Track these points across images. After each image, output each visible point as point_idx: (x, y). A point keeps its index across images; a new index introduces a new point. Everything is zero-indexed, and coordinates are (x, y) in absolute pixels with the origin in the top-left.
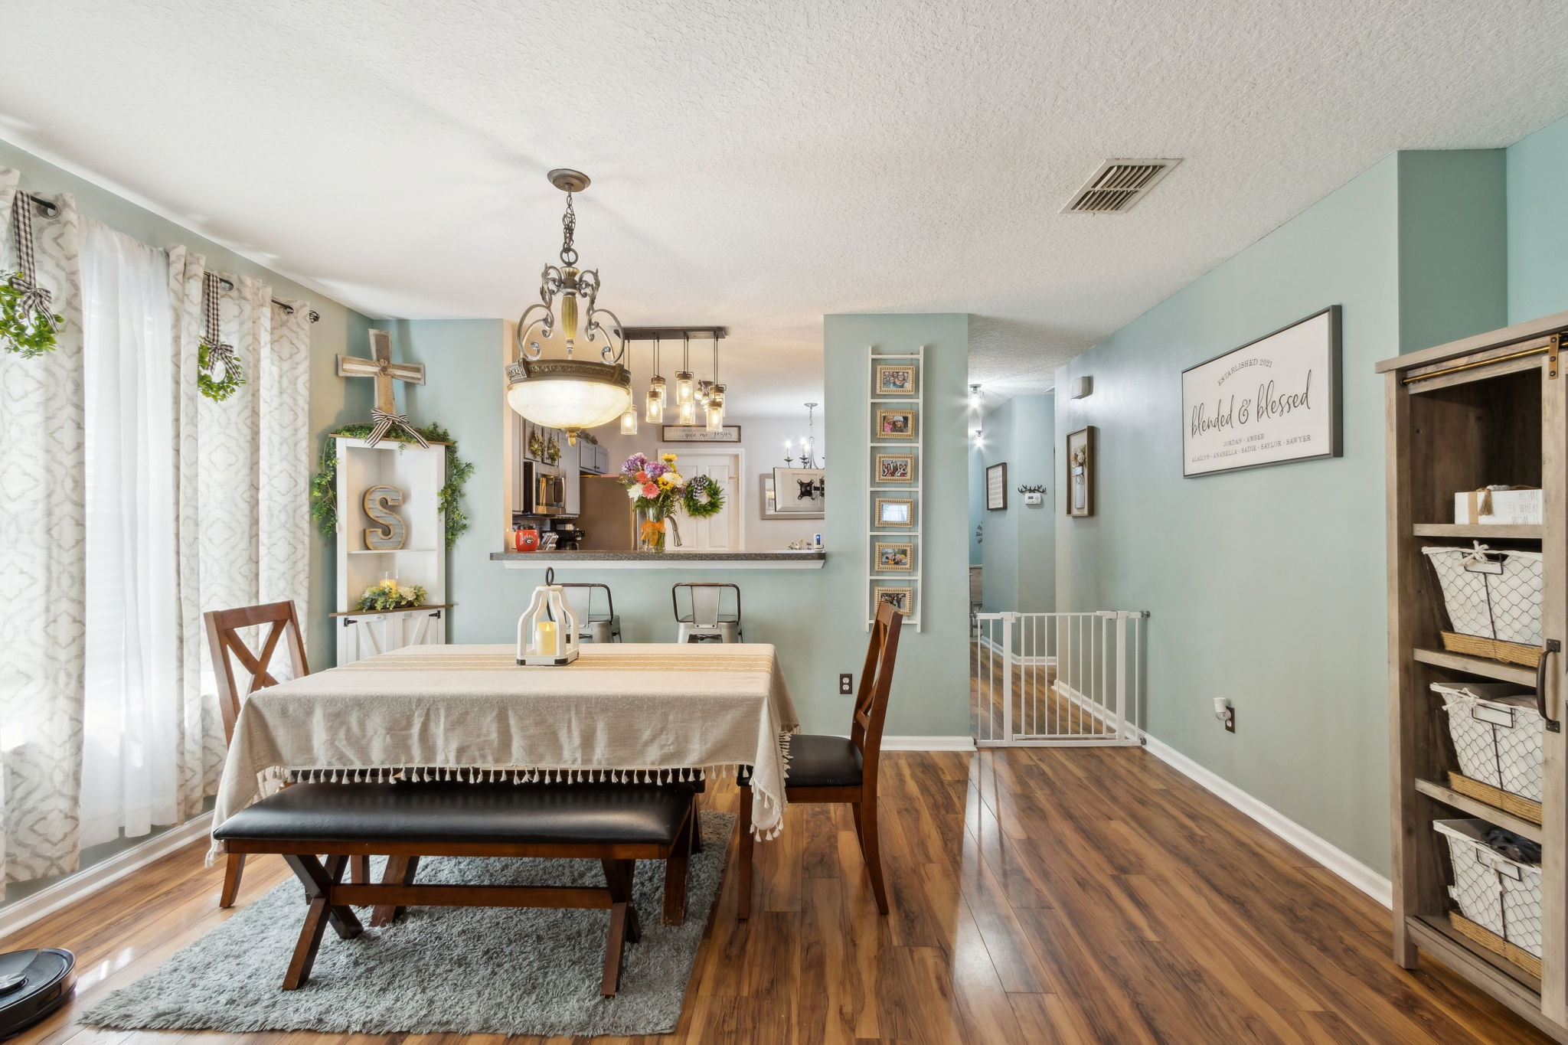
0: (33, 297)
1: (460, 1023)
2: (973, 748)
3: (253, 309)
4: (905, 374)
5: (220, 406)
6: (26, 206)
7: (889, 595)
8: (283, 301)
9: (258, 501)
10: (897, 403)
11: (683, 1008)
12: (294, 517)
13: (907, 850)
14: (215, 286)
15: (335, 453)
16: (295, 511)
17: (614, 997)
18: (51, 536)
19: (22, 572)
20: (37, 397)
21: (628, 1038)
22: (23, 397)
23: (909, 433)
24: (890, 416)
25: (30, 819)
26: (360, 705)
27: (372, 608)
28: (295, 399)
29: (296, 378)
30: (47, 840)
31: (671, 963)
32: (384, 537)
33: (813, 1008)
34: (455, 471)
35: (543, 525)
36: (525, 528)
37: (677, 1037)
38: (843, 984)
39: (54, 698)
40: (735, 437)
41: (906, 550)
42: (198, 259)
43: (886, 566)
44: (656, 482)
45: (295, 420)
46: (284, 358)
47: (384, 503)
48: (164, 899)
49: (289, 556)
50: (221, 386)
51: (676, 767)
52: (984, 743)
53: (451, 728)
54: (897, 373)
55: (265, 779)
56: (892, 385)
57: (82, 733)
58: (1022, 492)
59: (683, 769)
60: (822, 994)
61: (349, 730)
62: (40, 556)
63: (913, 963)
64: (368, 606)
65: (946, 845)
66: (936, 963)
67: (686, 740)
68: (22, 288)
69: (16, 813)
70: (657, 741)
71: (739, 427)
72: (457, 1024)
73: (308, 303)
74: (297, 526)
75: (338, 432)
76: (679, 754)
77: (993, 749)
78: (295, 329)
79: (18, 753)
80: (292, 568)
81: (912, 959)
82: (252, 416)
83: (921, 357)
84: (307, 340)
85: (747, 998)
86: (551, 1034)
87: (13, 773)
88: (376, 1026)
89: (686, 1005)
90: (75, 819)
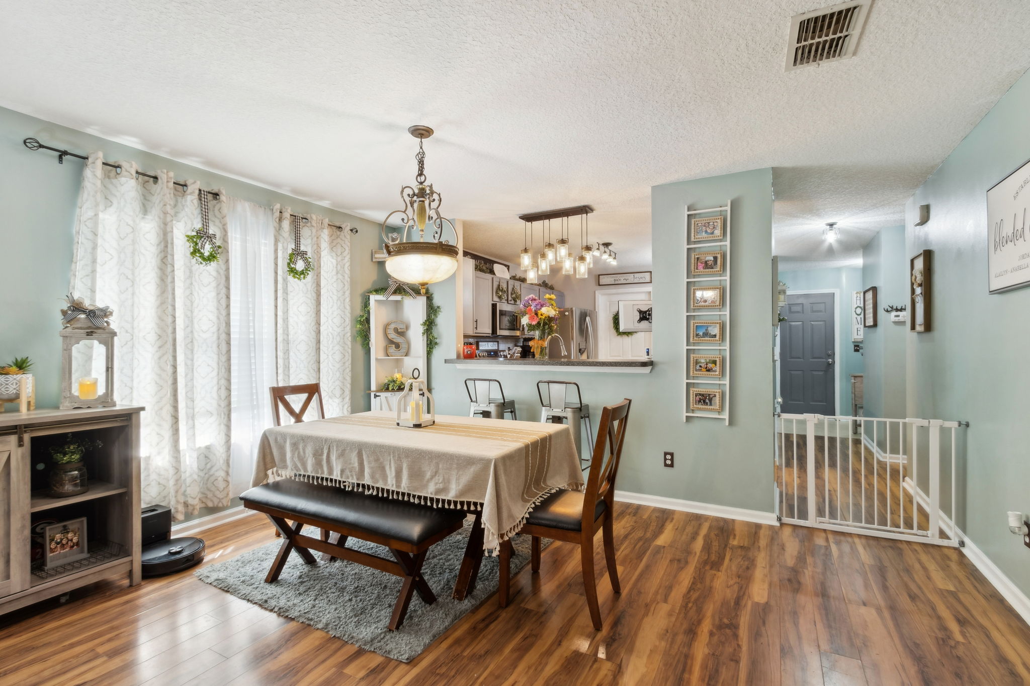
0: (207, 238)
1: (316, 621)
2: (777, 524)
3: (317, 231)
4: (715, 224)
5: (303, 282)
6: (206, 197)
7: (703, 395)
8: (338, 224)
9: (320, 330)
10: (708, 247)
11: (423, 652)
12: (343, 339)
13: (653, 589)
14: (297, 222)
15: (369, 303)
16: (344, 336)
17: (393, 631)
18: (219, 348)
19: (208, 365)
20: (214, 284)
21: (384, 658)
22: (208, 285)
23: (719, 269)
24: (703, 258)
25: (212, 479)
26: (303, 440)
27: (387, 389)
28: (344, 276)
29: (344, 265)
30: (218, 490)
31: (438, 621)
32: (395, 349)
33: (497, 677)
34: (432, 310)
35: (518, 342)
36: (467, 344)
37: (409, 666)
38: (529, 668)
39: (220, 424)
40: (648, 280)
41: (716, 361)
42: (287, 209)
43: (700, 373)
44: (536, 314)
45: (344, 287)
46: (338, 255)
47: (396, 330)
48: (262, 526)
49: (341, 359)
50: (302, 273)
51: (444, 498)
52: (786, 520)
53: (339, 457)
54: (709, 223)
55: (273, 473)
56: (704, 233)
57: (231, 441)
58: (887, 311)
59: (448, 500)
60: (511, 670)
61: (299, 453)
62: (215, 357)
63: (590, 670)
64: (386, 388)
65: (689, 592)
66: (606, 675)
67: (449, 481)
68: (202, 235)
69: (207, 475)
70: (434, 479)
71: (651, 272)
72: (314, 622)
73: (349, 224)
74: (345, 343)
75: (371, 292)
76: (445, 490)
77: (795, 527)
78: (343, 238)
79: (208, 448)
80: (342, 366)
81: (591, 667)
82: (317, 287)
83: (728, 208)
84: (349, 244)
85: (465, 657)
86: (350, 642)
87: (206, 457)
88: (284, 612)
89: (427, 649)
90: (227, 482)
